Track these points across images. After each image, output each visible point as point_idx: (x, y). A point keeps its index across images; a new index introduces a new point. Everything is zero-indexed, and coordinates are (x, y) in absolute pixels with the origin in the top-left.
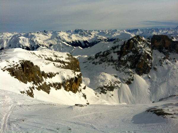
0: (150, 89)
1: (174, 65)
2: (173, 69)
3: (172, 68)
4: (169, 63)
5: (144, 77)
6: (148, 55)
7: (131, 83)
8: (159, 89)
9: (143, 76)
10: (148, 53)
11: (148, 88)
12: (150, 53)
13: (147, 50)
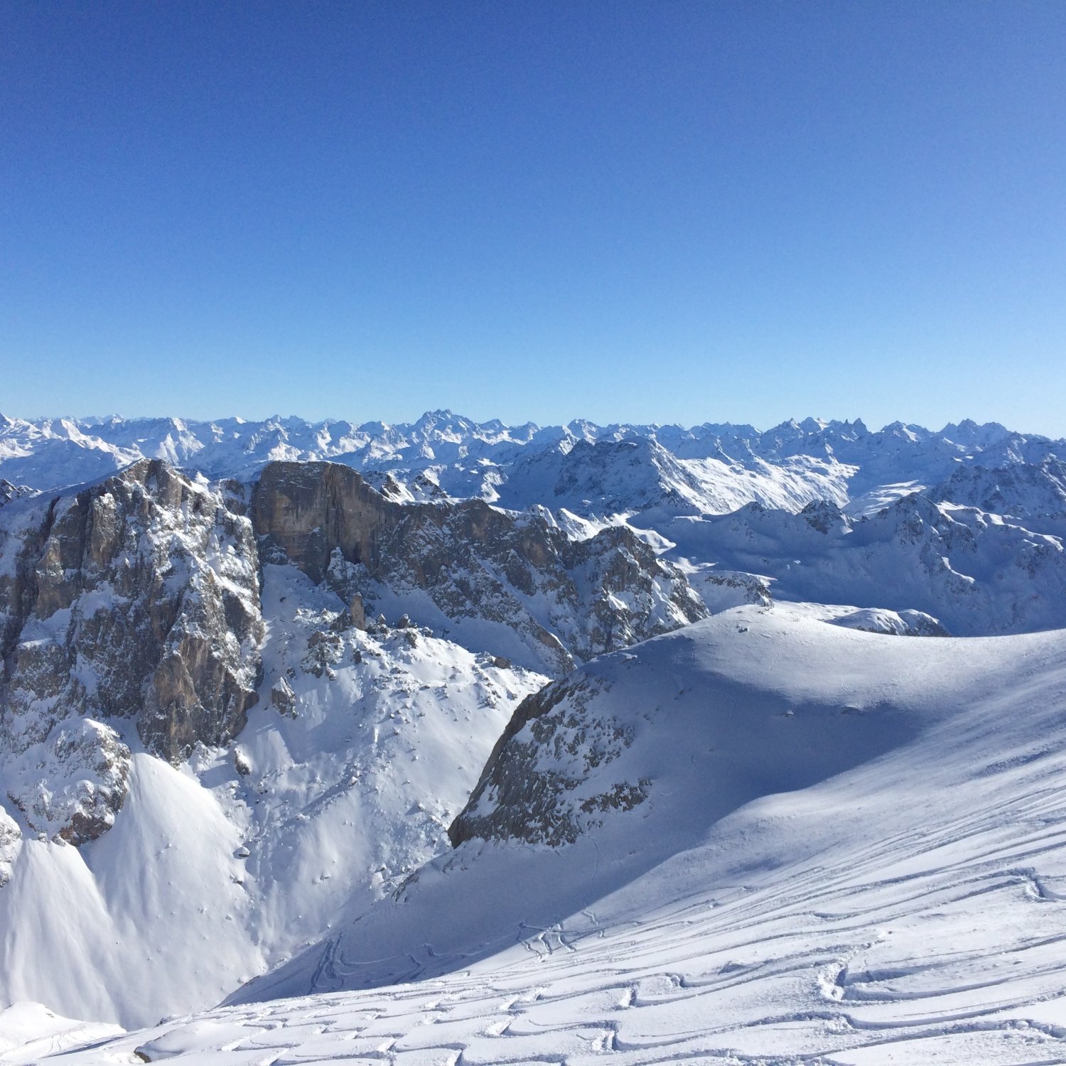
0: (247, 851)
1: (401, 665)
2: (394, 693)
3: (392, 687)
4: (371, 654)
5: (202, 767)
6: (232, 604)
7: (109, 827)
8: (307, 845)
9: (194, 765)
10: (234, 588)
11: (231, 851)
12: (247, 592)
13: (222, 568)
